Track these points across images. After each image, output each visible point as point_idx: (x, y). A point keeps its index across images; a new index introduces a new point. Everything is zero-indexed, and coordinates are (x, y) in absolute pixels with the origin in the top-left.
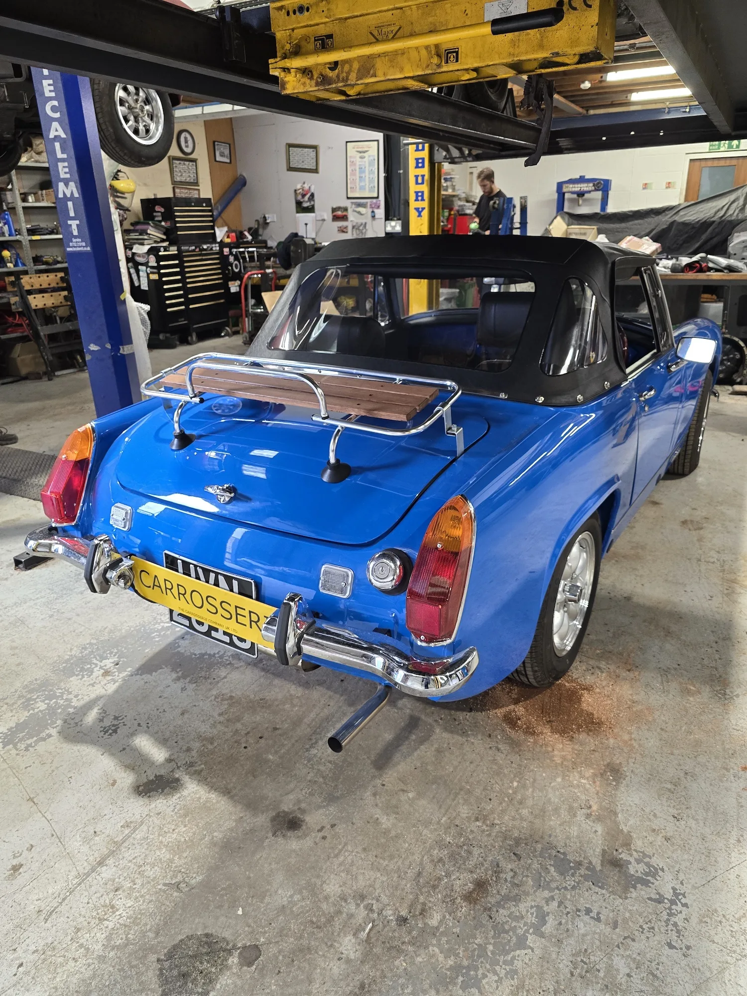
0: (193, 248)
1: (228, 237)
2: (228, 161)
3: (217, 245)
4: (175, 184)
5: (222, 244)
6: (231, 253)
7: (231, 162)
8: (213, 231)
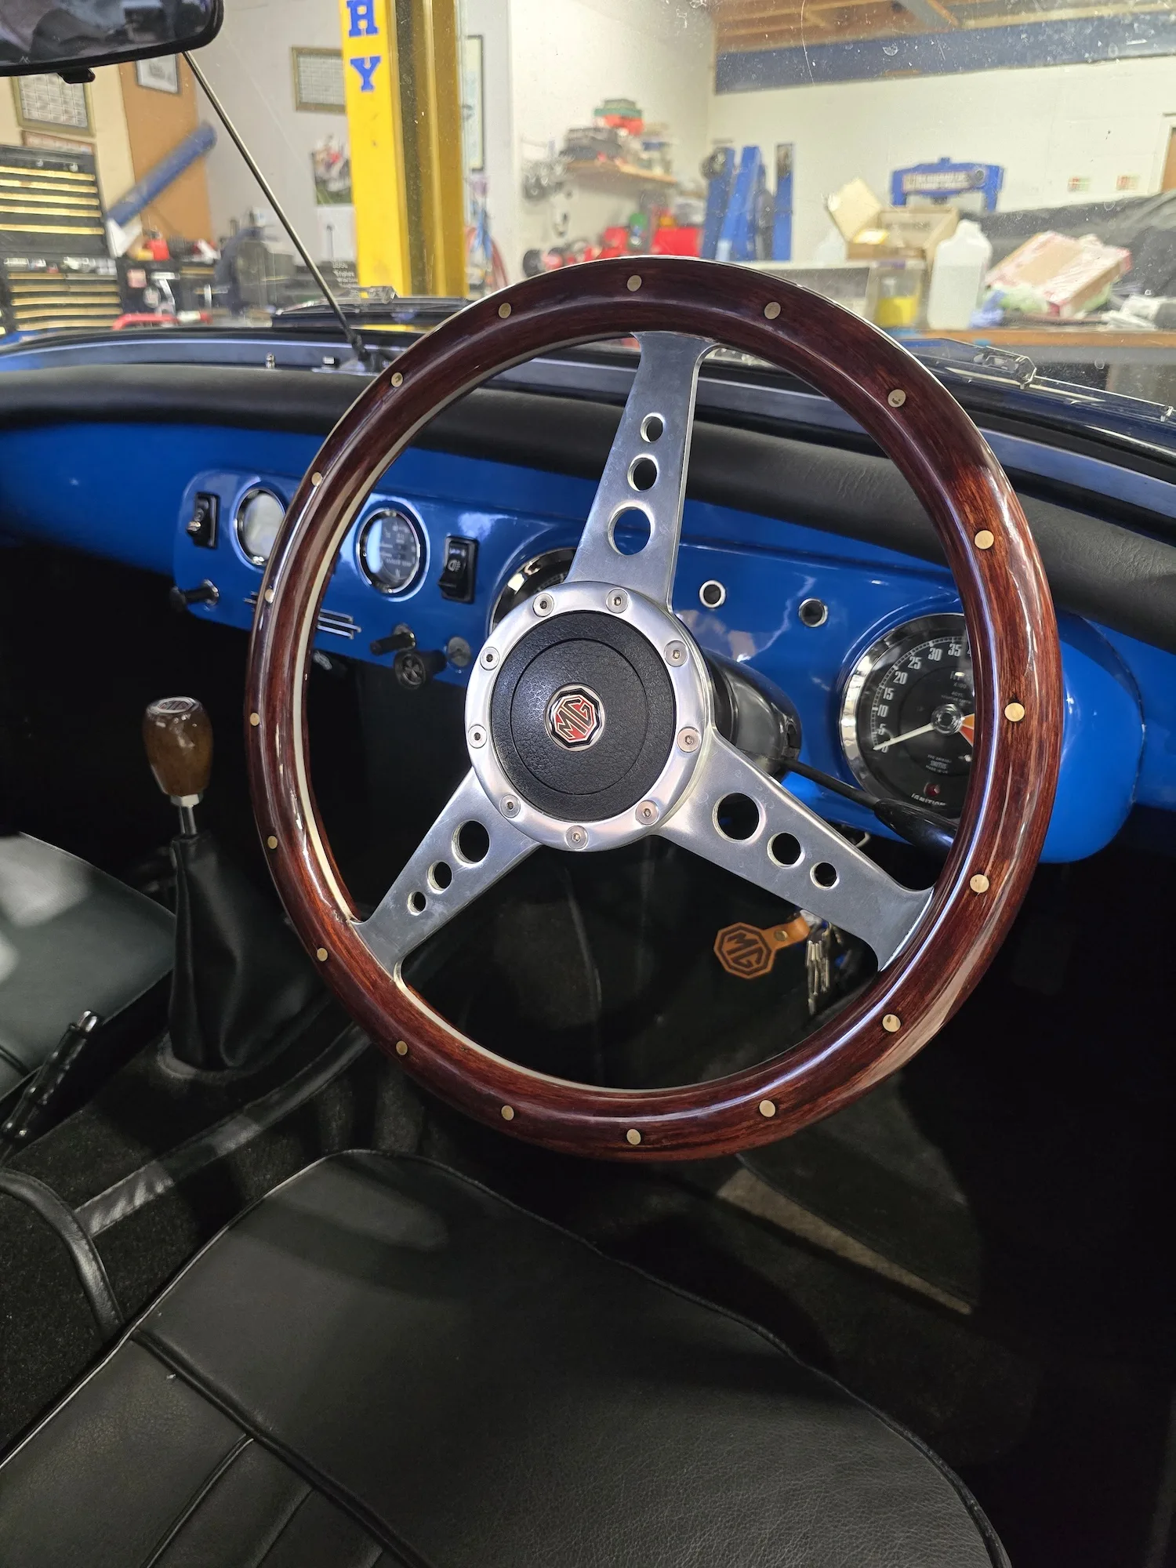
0: (41, 264)
1: (146, 247)
2: (173, 88)
3: (111, 263)
4: (27, 125)
5: (126, 263)
6: (151, 283)
7: (179, 92)
8: (98, 231)
